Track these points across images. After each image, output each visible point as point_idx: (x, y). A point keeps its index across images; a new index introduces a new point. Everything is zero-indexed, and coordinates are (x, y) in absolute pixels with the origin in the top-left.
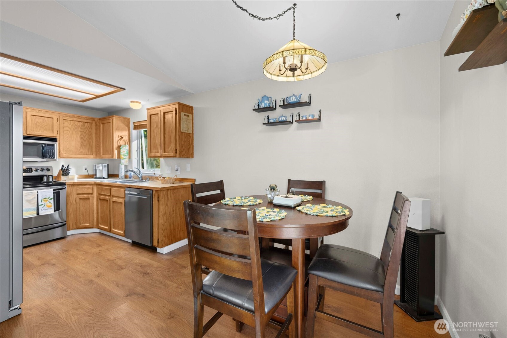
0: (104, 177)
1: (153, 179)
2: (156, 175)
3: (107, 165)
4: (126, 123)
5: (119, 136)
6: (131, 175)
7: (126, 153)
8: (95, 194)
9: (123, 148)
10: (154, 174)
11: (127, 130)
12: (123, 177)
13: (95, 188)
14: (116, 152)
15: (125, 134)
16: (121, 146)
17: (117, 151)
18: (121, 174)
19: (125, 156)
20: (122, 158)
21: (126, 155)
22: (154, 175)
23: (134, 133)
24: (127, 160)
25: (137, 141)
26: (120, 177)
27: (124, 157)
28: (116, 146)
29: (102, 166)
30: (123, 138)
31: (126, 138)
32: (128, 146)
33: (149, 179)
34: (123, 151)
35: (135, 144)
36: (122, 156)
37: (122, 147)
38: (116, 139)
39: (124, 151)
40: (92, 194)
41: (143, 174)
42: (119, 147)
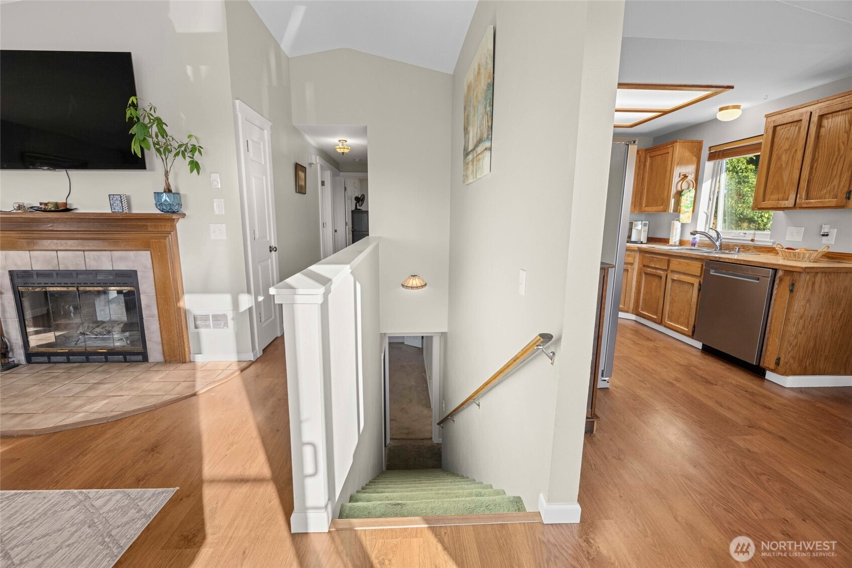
0: (641, 241)
1: (748, 250)
2: (757, 243)
3: (648, 222)
4: (695, 149)
5: (682, 174)
6: (696, 240)
7: (690, 202)
8: (636, 266)
9: (686, 195)
10: (753, 240)
11: (696, 162)
12: (677, 243)
13: (637, 255)
14: (672, 201)
15: (690, 170)
16: (682, 191)
17: (675, 200)
18: (674, 238)
19: (688, 208)
20: (682, 211)
21: (689, 206)
22: (752, 243)
23: (709, 166)
24: (690, 214)
25: (711, 180)
26: (671, 242)
27: (686, 210)
28: (673, 191)
29: (642, 224)
30: (687, 176)
31: (691, 177)
32: (693, 191)
33: (739, 249)
34: (685, 199)
35: (706, 186)
36: (683, 209)
37: (685, 193)
38: (676, 179)
39: (687, 200)
40: (632, 264)
41: (723, 240)
42: (679, 194)
